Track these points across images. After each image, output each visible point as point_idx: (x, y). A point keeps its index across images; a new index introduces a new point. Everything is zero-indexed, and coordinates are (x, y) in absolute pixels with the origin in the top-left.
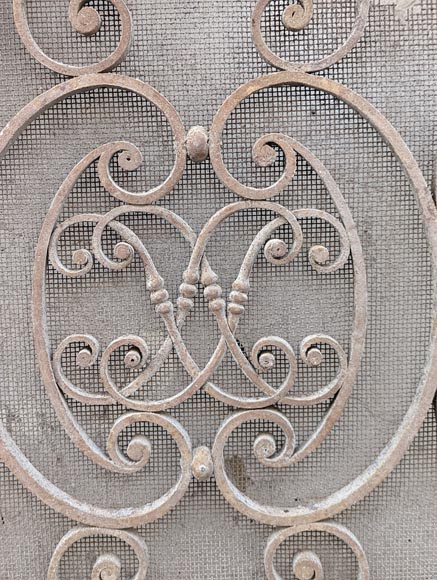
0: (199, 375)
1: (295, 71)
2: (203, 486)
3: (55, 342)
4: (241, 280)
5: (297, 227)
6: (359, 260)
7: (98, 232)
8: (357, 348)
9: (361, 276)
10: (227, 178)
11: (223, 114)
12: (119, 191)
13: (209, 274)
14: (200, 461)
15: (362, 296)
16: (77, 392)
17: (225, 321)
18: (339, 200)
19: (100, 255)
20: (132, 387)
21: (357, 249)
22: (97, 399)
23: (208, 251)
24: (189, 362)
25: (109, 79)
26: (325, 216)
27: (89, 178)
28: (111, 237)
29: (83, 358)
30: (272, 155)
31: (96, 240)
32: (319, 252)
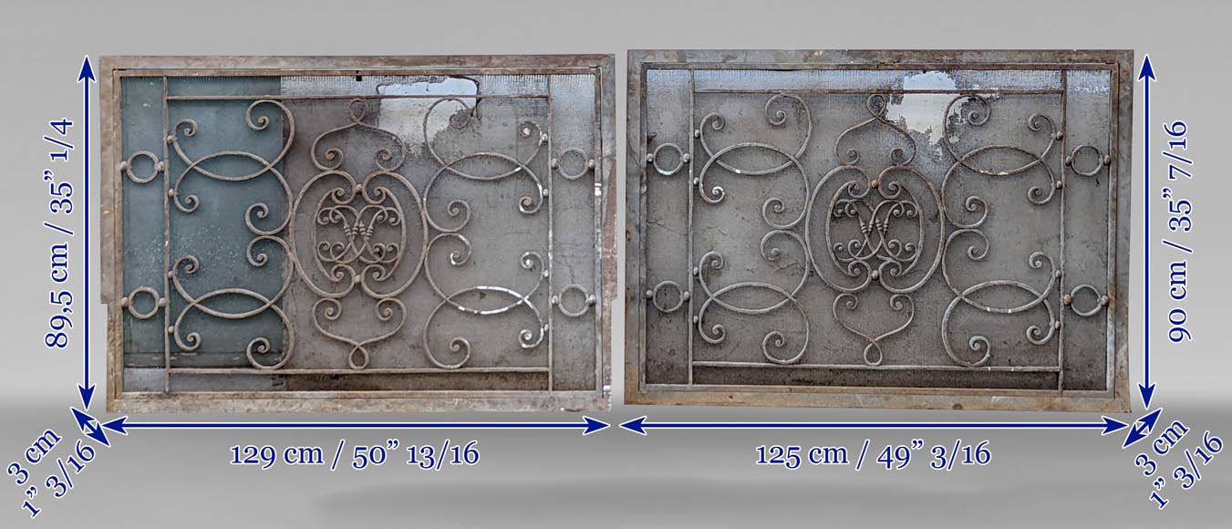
0: (358, 254)
1: (386, 171)
2: (358, 285)
3: (318, 243)
4: (371, 227)
5: (386, 214)
6: (403, 223)
7: (331, 213)
8: (403, 247)
9: (404, 227)
10: (368, 198)
11: (366, 182)
12: (337, 201)
13: (362, 225)
14: (357, 279)
15: (404, 232)
16: (324, 259)
17: (366, 239)
18: (398, 204)
19: (331, 219)
20: (339, 257)
21: (403, 219)
22: (329, 260)
23: (362, 218)
24: (355, 250)
25: (337, 172)
26: (394, 210)
27: (329, 198)
28: (334, 214)
29: (325, 248)
30: (379, 193)
31: (330, 215)
32: (393, 220)
